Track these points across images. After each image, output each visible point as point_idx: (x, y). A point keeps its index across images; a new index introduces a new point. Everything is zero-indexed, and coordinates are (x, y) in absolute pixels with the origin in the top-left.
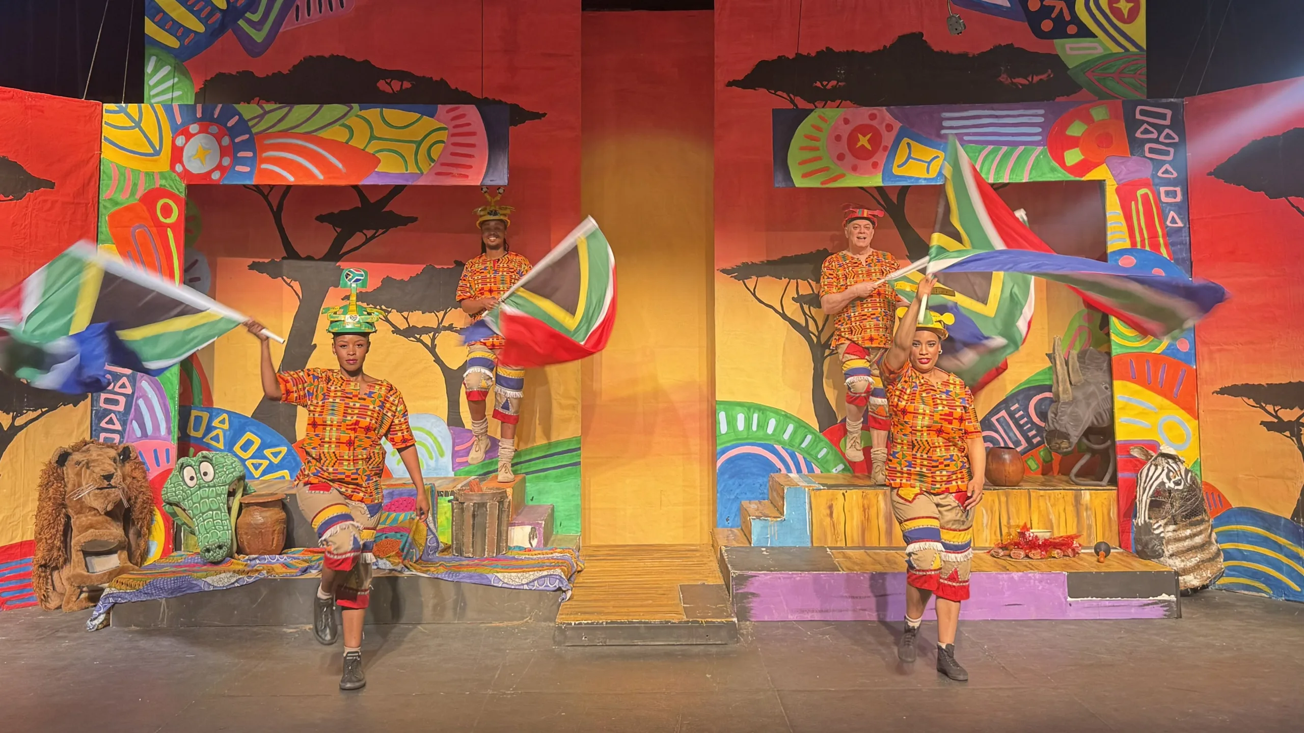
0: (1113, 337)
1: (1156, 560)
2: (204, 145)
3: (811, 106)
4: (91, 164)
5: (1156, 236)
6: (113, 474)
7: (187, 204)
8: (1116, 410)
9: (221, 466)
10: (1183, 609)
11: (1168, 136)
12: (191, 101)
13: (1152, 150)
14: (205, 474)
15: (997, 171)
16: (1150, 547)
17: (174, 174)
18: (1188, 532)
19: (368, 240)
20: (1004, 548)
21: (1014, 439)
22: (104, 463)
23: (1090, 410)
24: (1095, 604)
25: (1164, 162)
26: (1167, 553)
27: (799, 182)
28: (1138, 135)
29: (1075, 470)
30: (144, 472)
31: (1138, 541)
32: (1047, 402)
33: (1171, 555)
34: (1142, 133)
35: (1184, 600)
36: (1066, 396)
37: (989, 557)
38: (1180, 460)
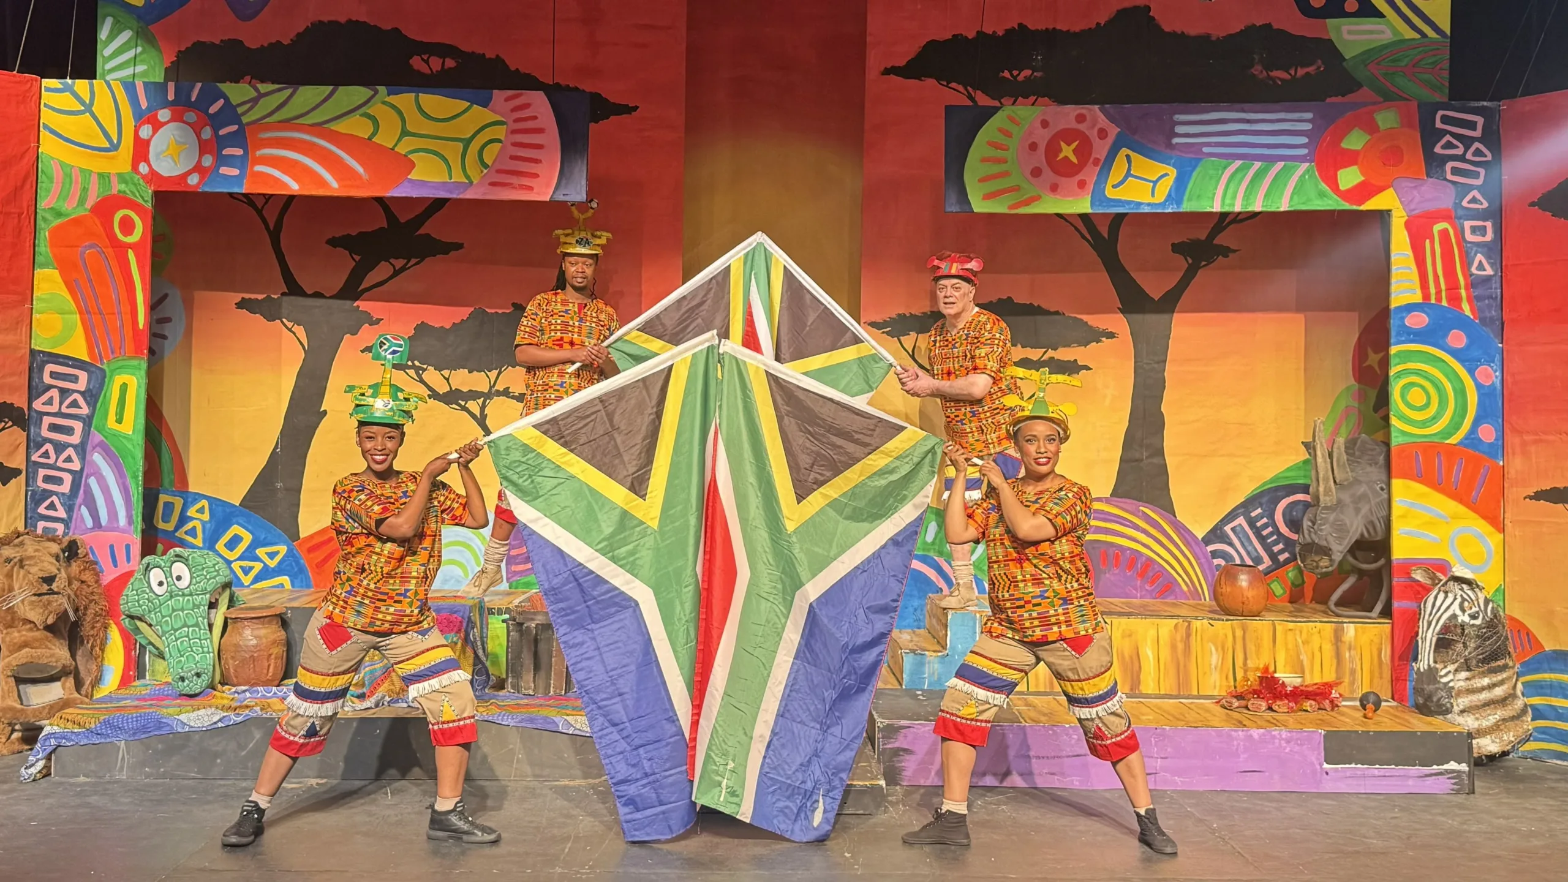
0: (1394, 421)
1: (1441, 717)
2: (178, 139)
3: (996, 103)
4: (25, 160)
5: (1457, 287)
6: (55, 576)
7: (154, 218)
8: (1394, 518)
9: (200, 567)
10: (1477, 783)
11: (1478, 153)
12: (159, 77)
13: (1456, 170)
14: (179, 578)
15: (1246, 197)
16: (1435, 699)
17: (137, 177)
18: (1486, 681)
19: (396, 273)
20: (1239, 697)
21: (1254, 554)
22: (43, 561)
23: (1360, 517)
24: (1359, 773)
25: (1471, 188)
26: (1456, 709)
27: (979, 206)
28: (1438, 149)
29: (1336, 596)
30: (97, 575)
31: (1418, 691)
32: (1300, 507)
33: (1462, 712)
34: (1444, 147)
35: (1478, 771)
36: (1328, 498)
37: (1218, 708)
38: (1478, 586)
